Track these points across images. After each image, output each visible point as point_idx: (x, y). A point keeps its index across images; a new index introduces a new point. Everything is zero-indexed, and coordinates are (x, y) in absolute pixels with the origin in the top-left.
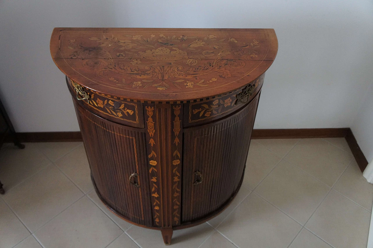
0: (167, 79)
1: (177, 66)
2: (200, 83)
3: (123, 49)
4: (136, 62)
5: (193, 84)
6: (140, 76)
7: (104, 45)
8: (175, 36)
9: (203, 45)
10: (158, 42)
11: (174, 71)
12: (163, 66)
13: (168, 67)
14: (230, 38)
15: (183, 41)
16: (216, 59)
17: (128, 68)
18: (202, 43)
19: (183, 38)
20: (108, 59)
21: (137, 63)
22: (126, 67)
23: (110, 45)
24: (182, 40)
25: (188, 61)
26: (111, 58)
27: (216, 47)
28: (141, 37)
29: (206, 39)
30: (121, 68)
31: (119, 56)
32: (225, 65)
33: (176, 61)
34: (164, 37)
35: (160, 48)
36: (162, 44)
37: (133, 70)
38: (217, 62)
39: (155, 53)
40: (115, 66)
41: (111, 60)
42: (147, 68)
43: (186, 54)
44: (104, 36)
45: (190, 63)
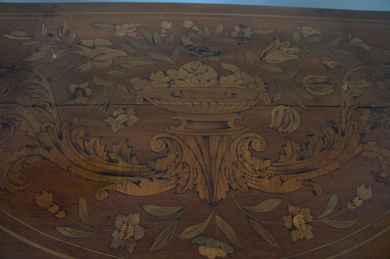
0: (224, 196)
1: (248, 135)
2: (329, 211)
3: (86, 67)
4: (122, 118)
5: (310, 219)
6: (138, 183)
7: (39, 56)
8: (220, 28)
9: (295, 57)
10: (182, 43)
11: (242, 160)
12: (204, 137)
13: (221, 141)
14: (350, 37)
15: (243, 41)
16: (342, 104)
17: (98, 145)
18: (292, 50)
19: (243, 34)
20: (43, 107)
21: (125, 124)
22: (92, 141)
23: (54, 56)
24: (241, 39)
25: (273, 113)
26: (53, 101)
27: (330, 64)
28: (138, 28)
29: (296, 36)
30: (76, 146)
31: (74, 96)
32: (373, 127)
33: (239, 113)
34: (195, 28)
35: (188, 66)
36: (190, 50)
37: (113, 156)
38: (349, 116)
39: (177, 81)
40: (61, 137)
41: (50, 110)
42: (156, 145)
43: (262, 87)
44: (43, 26)
45: (279, 120)
